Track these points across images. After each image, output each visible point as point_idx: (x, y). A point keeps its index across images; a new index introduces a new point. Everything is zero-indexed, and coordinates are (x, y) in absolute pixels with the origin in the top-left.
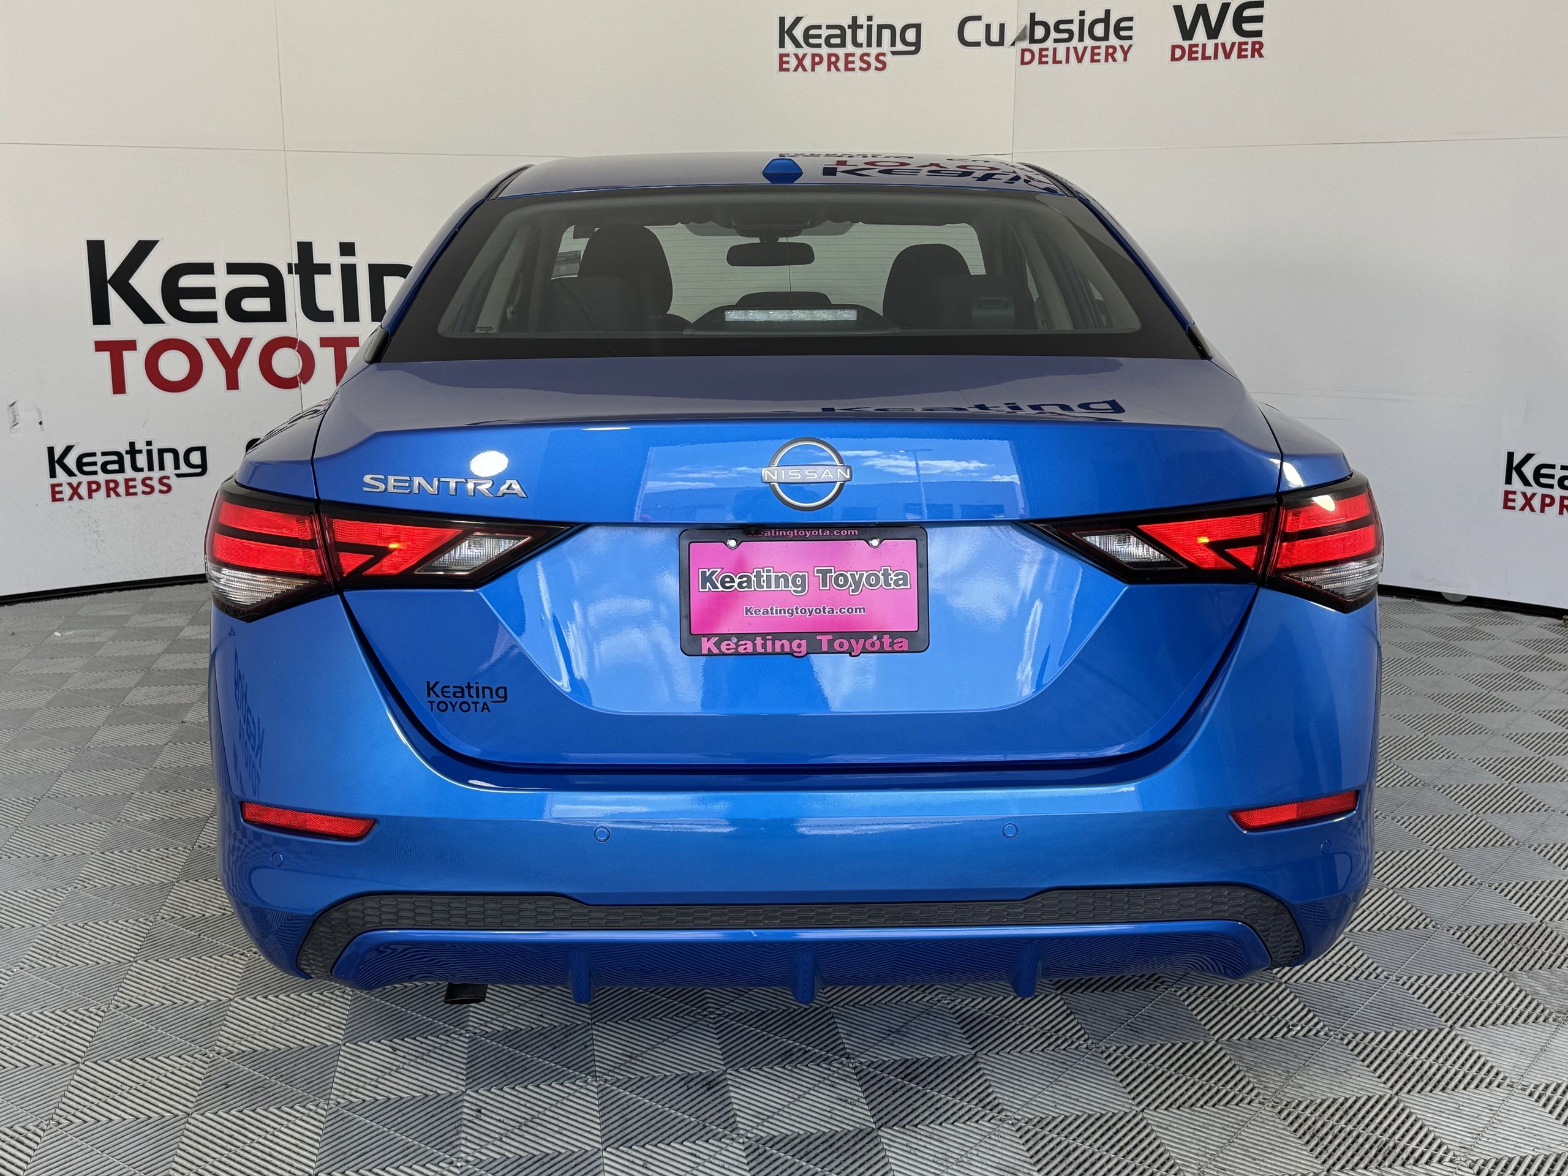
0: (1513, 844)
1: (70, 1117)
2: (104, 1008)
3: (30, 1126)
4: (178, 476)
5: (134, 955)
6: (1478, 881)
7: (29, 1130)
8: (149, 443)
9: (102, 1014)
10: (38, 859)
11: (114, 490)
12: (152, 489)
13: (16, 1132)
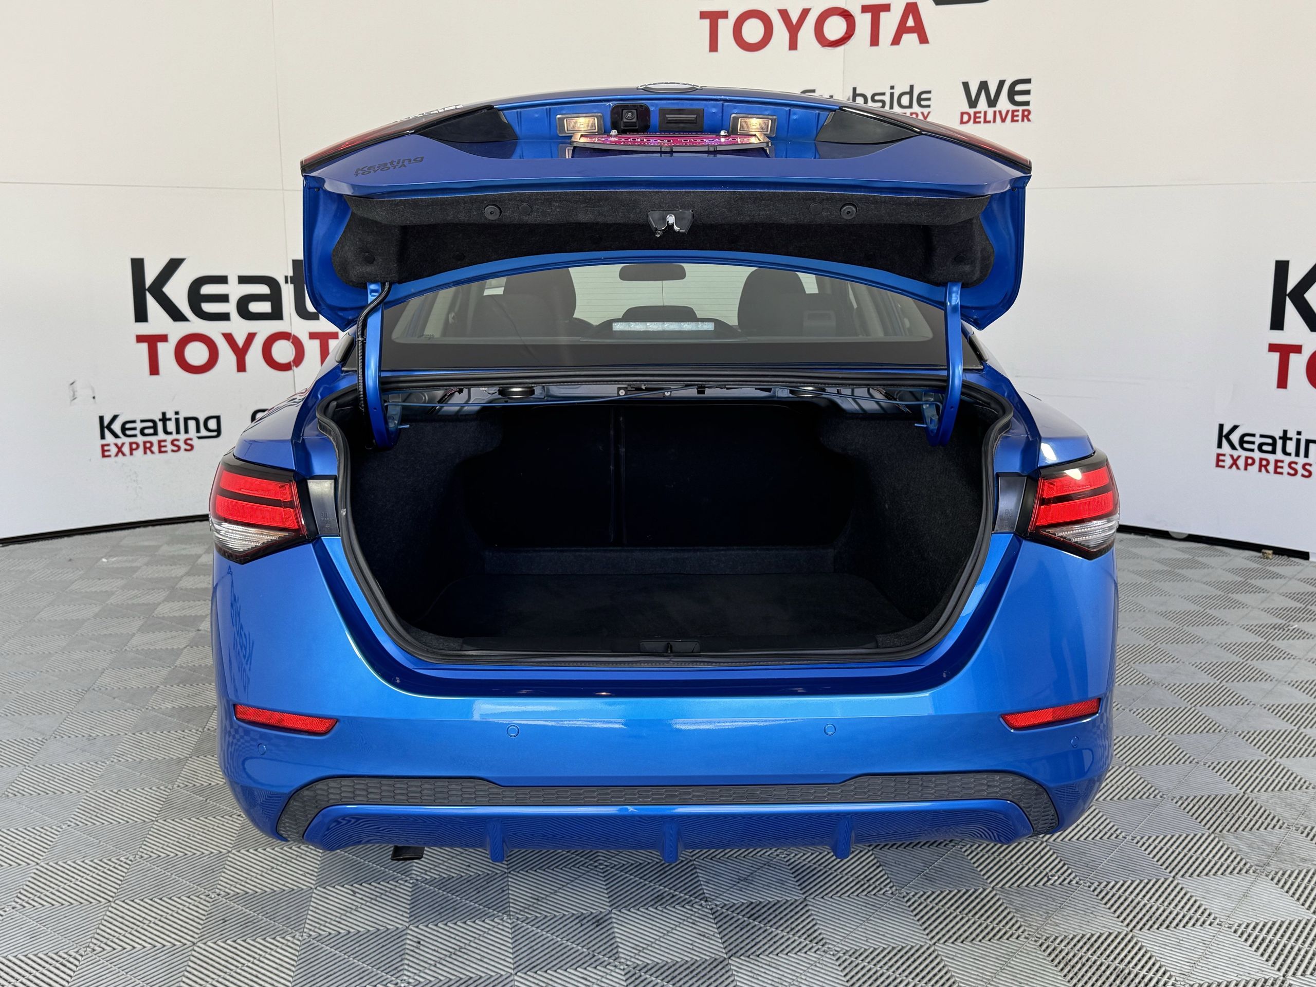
0: (1223, 731)
1: (103, 945)
2: (131, 858)
3: (71, 952)
4: (200, 438)
5: (155, 816)
6: (1196, 760)
7: (70, 956)
8: (177, 413)
9: (130, 863)
10: (84, 739)
11: (150, 448)
12: (179, 448)
13: (60, 956)
